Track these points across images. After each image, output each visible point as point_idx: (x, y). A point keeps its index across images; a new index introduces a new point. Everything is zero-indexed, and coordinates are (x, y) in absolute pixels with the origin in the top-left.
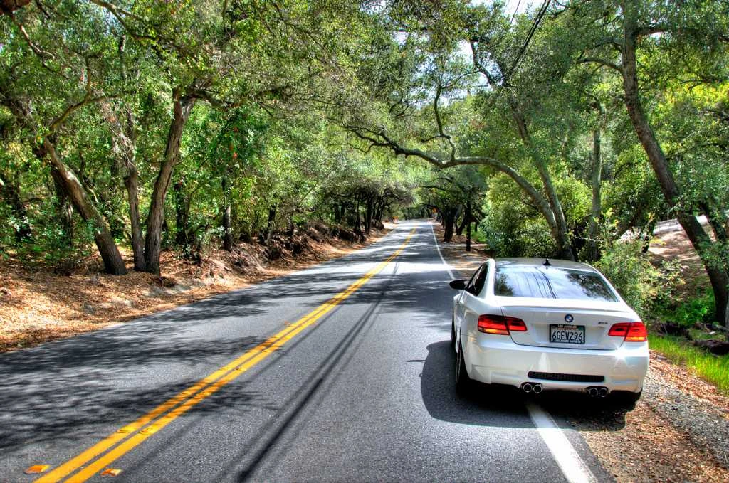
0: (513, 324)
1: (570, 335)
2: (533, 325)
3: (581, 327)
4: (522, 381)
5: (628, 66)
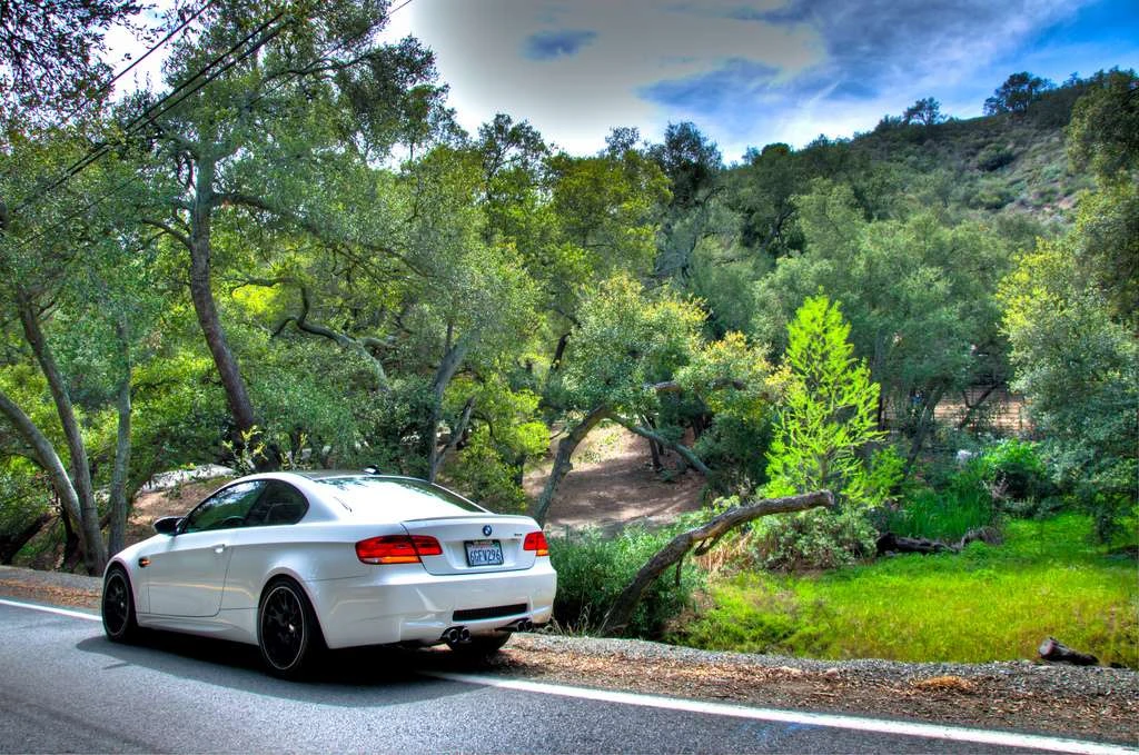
0: (424, 546)
1: (488, 553)
2: (448, 544)
3: (496, 542)
4: (445, 627)
5: (201, 241)
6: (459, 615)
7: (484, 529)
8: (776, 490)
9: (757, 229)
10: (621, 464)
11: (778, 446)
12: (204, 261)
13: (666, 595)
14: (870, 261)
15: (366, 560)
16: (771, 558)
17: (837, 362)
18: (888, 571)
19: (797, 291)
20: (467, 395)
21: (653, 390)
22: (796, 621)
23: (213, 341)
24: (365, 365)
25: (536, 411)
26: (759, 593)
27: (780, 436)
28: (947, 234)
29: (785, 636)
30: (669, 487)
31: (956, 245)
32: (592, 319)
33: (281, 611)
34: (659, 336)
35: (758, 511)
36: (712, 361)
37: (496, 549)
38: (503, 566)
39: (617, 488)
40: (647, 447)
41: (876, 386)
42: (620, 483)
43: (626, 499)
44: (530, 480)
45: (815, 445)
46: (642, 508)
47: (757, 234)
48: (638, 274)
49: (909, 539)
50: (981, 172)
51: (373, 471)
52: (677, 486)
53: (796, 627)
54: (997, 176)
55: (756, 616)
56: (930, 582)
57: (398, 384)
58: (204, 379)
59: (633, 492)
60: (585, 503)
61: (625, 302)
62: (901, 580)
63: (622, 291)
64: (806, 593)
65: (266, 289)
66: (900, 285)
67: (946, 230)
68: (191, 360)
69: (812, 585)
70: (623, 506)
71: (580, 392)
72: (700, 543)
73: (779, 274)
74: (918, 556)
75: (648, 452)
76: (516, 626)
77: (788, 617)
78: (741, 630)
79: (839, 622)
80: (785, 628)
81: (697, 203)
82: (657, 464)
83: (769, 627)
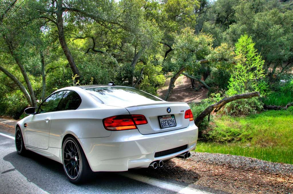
0: (138, 120)
1: (169, 121)
2: (150, 118)
3: (173, 115)
4: (151, 161)
5: (60, 23)
6: (157, 155)
7: (167, 110)
8: (231, 93)
9: (221, 19)
10: (183, 86)
11: (231, 79)
12: (61, 29)
13: (203, 124)
14: (258, 24)
15: (108, 128)
16: (232, 112)
17: (251, 54)
18: (267, 115)
19: (236, 35)
20: (142, 67)
21: (200, 62)
22: (241, 131)
23: (66, 52)
24: (112, 60)
25: (161, 71)
26: (229, 122)
27: (232, 76)
28: (282, 15)
29: (238, 135)
30: (197, 92)
31: (286, 18)
32: (179, 40)
33: (71, 151)
34: (200, 46)
35: (235, 98)
36: (218, 52)
37: (173, 119)
38: (176, 127)
39: (182, 93)
40: (190, 82)
41: (264, 61)
42: (183, 92)
43: (185, 96)
44: (158, 91)
45: (243, 79)
46: (190, 98)
47: (220, 20)
48: (192, 27)
49: (270, 106)
50: (281, 3)
51: (111, 84)
52: (199, 92)
53: (241, 132)
54: (286, 3)
55: (229, 129)
56: (280, 119)
57: (121, 65)
58: (67, 66)
59: (187, 94)
60: (174, 97)
61: (189, 36)
62: (271, 118)
63: (188, 32)
64: (243, 122)
65: (83, 40)
66: (268, 31)
67: (282, 14)
68: (63, 61)
69: (244, 120)
70: (184, 98)
71: (177, 63)
72: (215, 109)
73: (230, 30)
74: (274, 111)
75: (190, 83)
76: (183, 155)
77: (238, 129)
78: (224, 133)
79: (255, 131)
80: (238, 133)
81: (203, 12)
82: (193, 86)
83: (233, 132)
